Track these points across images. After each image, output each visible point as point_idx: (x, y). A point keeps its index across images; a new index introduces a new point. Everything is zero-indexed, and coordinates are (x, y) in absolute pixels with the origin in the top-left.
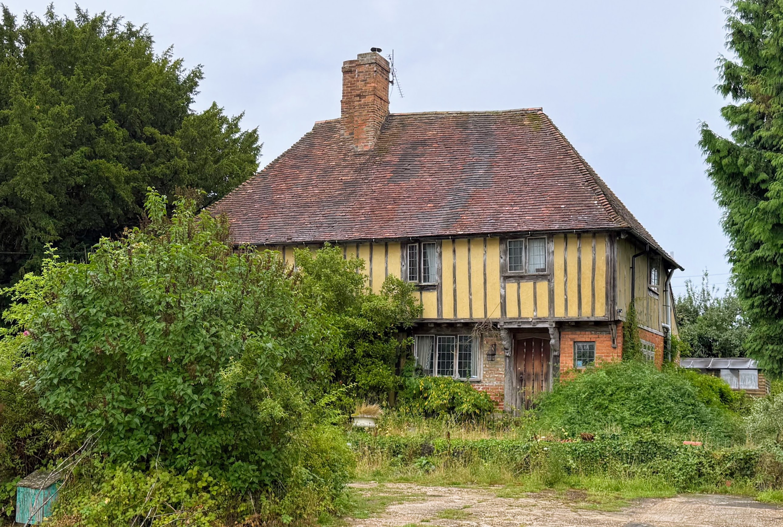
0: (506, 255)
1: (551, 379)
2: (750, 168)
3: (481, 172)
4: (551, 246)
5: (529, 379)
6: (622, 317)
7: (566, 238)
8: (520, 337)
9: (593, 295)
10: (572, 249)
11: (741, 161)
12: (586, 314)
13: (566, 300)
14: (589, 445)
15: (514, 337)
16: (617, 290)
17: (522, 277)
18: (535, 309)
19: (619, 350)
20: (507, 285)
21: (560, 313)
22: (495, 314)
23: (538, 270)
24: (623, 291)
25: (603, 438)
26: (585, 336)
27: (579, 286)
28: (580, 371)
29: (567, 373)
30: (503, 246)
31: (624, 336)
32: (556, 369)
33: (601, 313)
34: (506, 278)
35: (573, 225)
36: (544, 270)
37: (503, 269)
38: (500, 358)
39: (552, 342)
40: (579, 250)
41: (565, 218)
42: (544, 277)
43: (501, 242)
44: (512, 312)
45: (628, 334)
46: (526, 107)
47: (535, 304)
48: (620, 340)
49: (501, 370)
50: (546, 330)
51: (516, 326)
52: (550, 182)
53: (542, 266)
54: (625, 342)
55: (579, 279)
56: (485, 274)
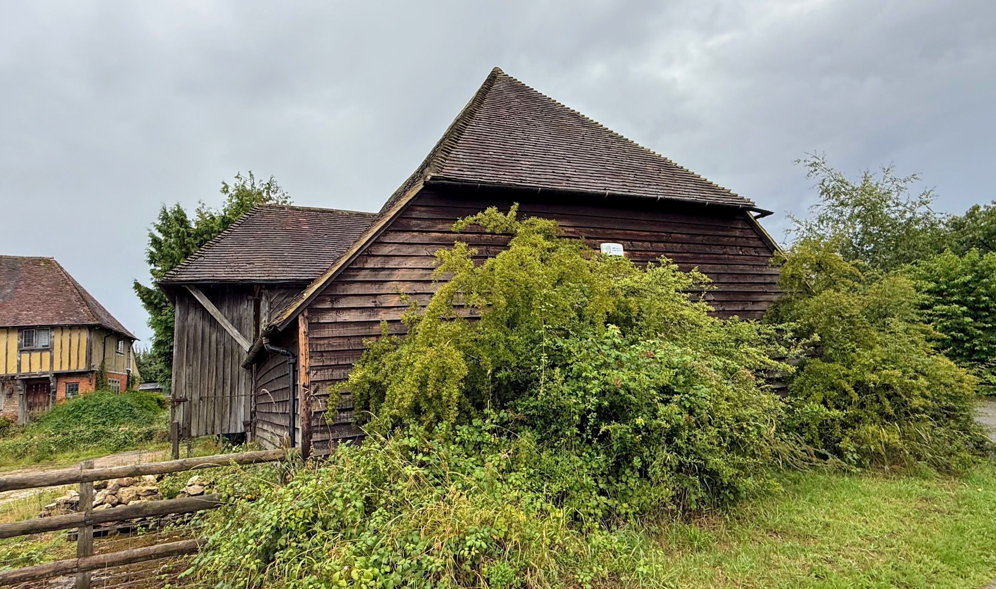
0: (22, 338)
1: (51, 404)
2: (157, 301)
3: (9, 291)
4: (53, 334)
5: (36, 406)
6: (97, 368)
7: (62, 329)
8: (31, 383)
9: (78, 358)
10: (66, 335)
11: (153, 297)
12: (73, 368)
13: (61, 362)
14: (66, 437)
15: (27, 383)
16: (93, 355)
17: (33, 350)
18: (41, 367)
19: (93, 386)
20: (22, 355)
21: (57, 369)
22: (13, 371)
23: (43, 346)
24: (97, 355)
25: (74, 433)
26: (74, 380)
27: (70, 354)
28: (69, 398)
29: (61, 400)
30: (21, 334)
31: (97, 378)
32: (54, 398)
33: (82, 367)
34: (21, 351)
35: (67, 322)
36: (47, 346)
37: (19, 346)
38: (16, 396)
39: (52, 384)
40: (70, 335)
41: (62, 317)
42: (47, 350)
43: (19, 332)
44: (25, 369)
45: (100, 377)
46: (43, 256)
47: (41, 364)
48: (94, 380)
49: (17, 403)
50: (48, 378)
51: (27, 377)
52: (55, 298)
53: (47, 344)
54: (97, 381)
55: (70, 350)
56: (7, 350)
